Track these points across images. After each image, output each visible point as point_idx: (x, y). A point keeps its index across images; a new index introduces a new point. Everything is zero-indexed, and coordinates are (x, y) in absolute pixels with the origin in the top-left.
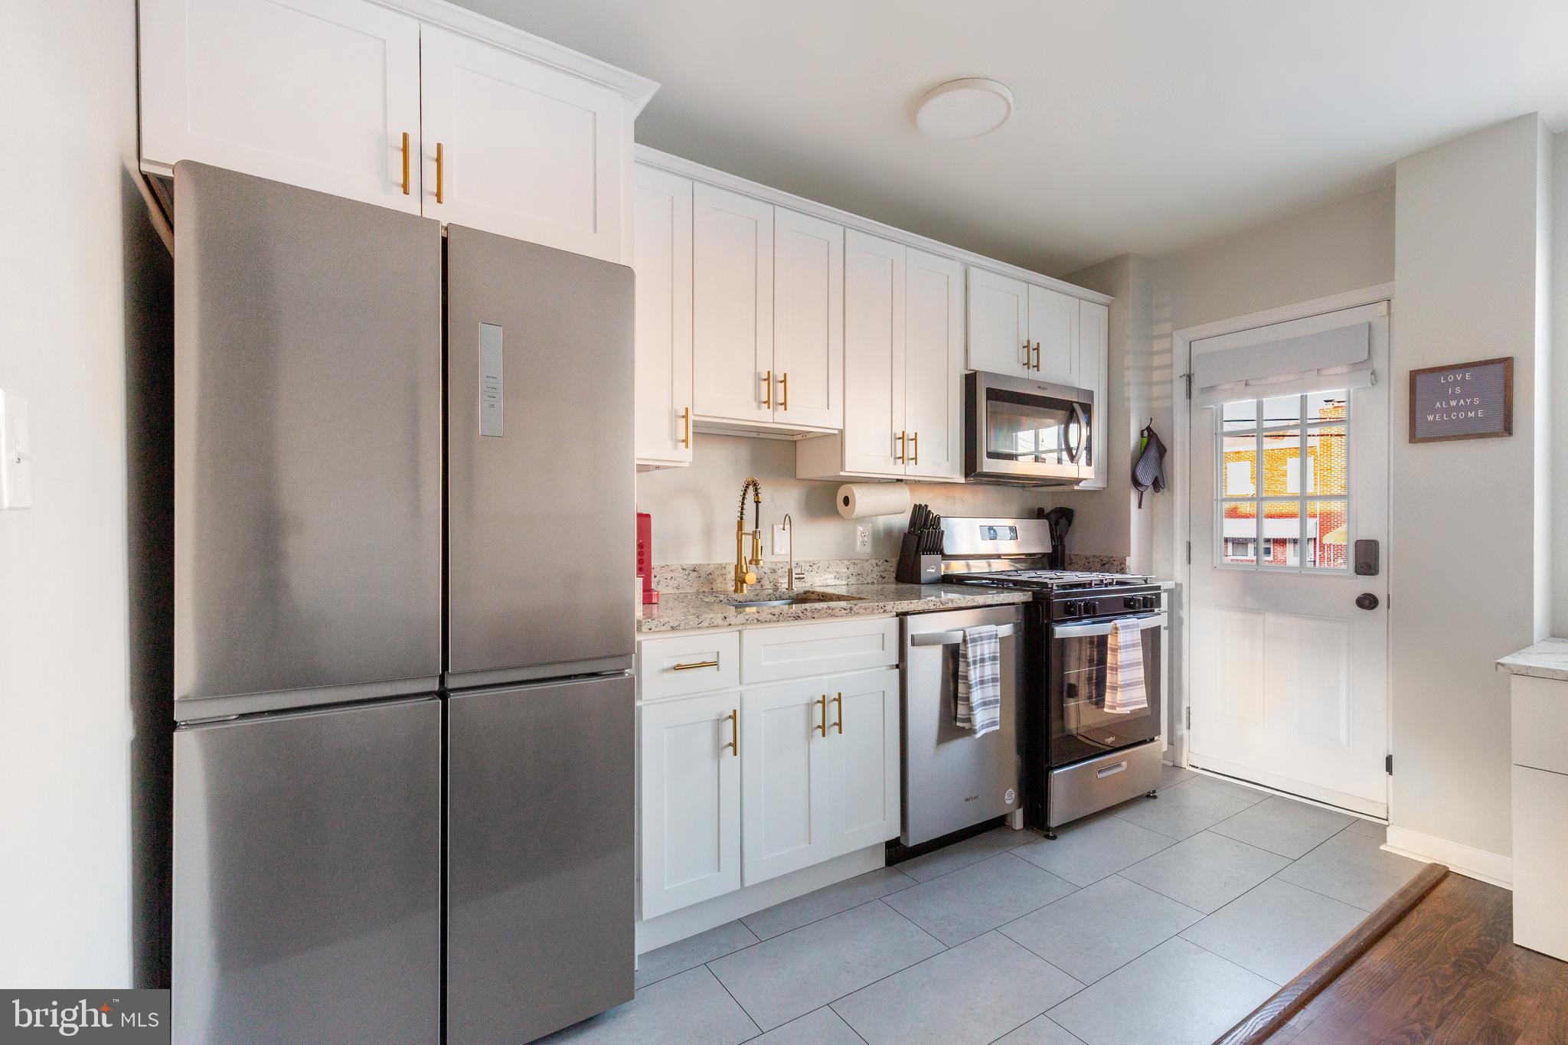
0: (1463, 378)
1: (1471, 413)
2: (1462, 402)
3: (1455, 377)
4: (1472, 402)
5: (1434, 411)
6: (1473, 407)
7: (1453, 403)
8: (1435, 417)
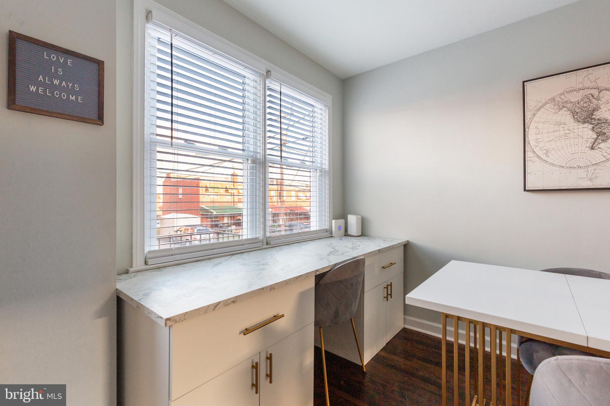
0: (66, 62)
1: (72, 96)
2: (64, 84)
3: (58, 58)
4: (73, 86)
5: (38, 84)
6: (72, 91)
7: (56, 82)
8: (37, 90)
